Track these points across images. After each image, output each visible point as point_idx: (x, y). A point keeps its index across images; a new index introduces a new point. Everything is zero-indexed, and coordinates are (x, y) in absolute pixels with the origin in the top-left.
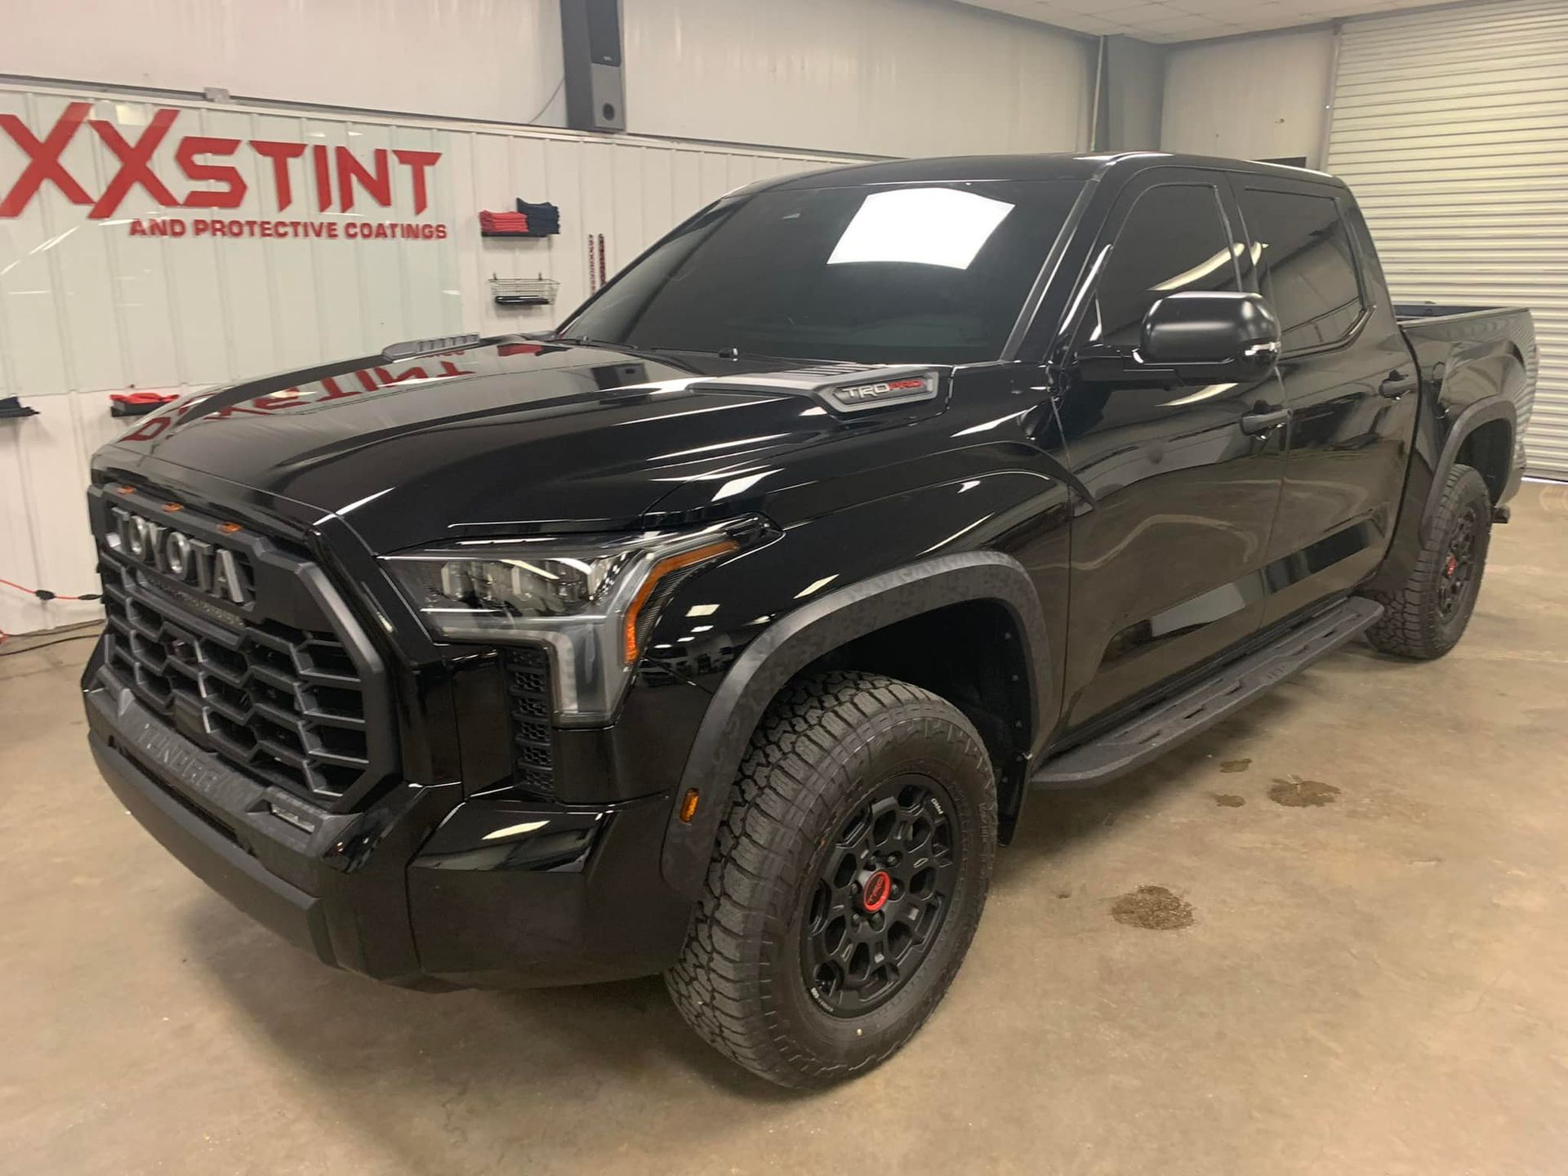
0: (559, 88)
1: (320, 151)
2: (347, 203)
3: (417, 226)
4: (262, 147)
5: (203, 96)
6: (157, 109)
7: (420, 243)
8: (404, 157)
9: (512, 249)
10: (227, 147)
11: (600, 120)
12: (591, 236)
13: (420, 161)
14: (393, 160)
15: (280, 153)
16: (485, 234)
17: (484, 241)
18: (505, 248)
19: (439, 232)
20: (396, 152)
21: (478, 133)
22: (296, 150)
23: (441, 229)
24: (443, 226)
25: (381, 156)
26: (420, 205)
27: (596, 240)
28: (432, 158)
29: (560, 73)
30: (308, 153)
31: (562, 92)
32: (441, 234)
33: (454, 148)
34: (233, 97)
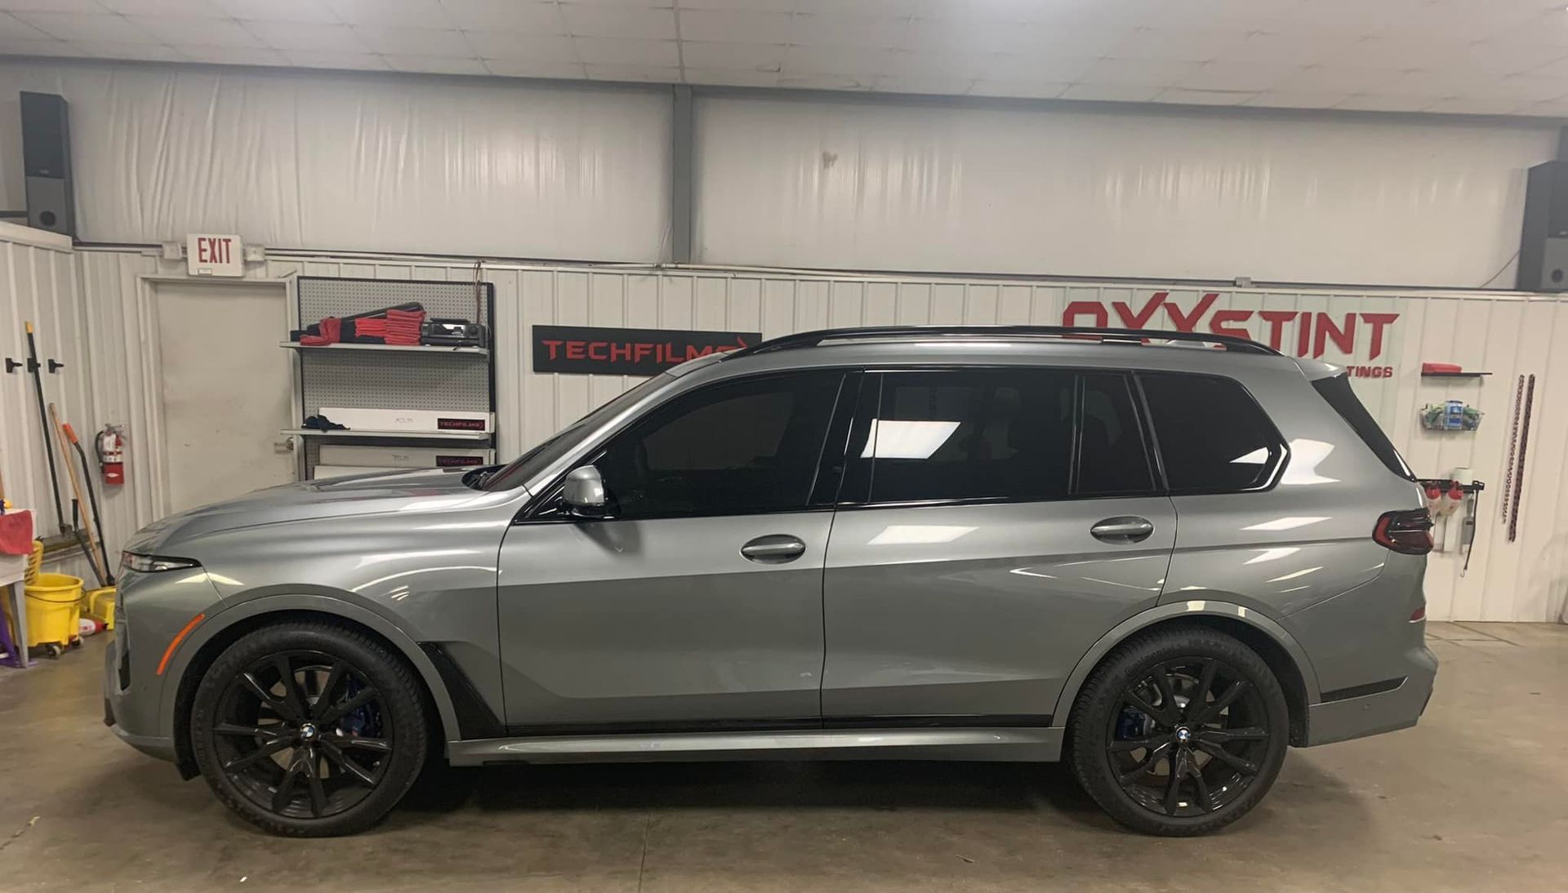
0: (1513, 259)
1: (1306, 317)
2: (1319, 350)
3: (1369, 368)
4: (1265, 315)
5: (1234, 283)
6: (1205, 294)
7: (1370, 380)
8: (1368, 318)
9: (1447, 385)
10: (1245, 316)
11: (1547, 280)
12: (1522, 376)
13: (1379, 321)
14: (1359, 320)
15: (1277, 319)
16: (1423, 374)
17: (1422, 379)
18: (1442, 385)
19: (1387, 372)
20: (1362, 315)
21: (1433, 298)
22: (1290, 316)
23: (1388, 370)
24: (1391, 368)
25: (1351, 318)
26: (1375, 351)
27: (1526, 380)
28: (1391, 318)
29: (1516, 247)
30: (1298, 318)
31: (1515, 262)
32: (1388, 374)
33: (1410, 311)
34: (1253, 283)
